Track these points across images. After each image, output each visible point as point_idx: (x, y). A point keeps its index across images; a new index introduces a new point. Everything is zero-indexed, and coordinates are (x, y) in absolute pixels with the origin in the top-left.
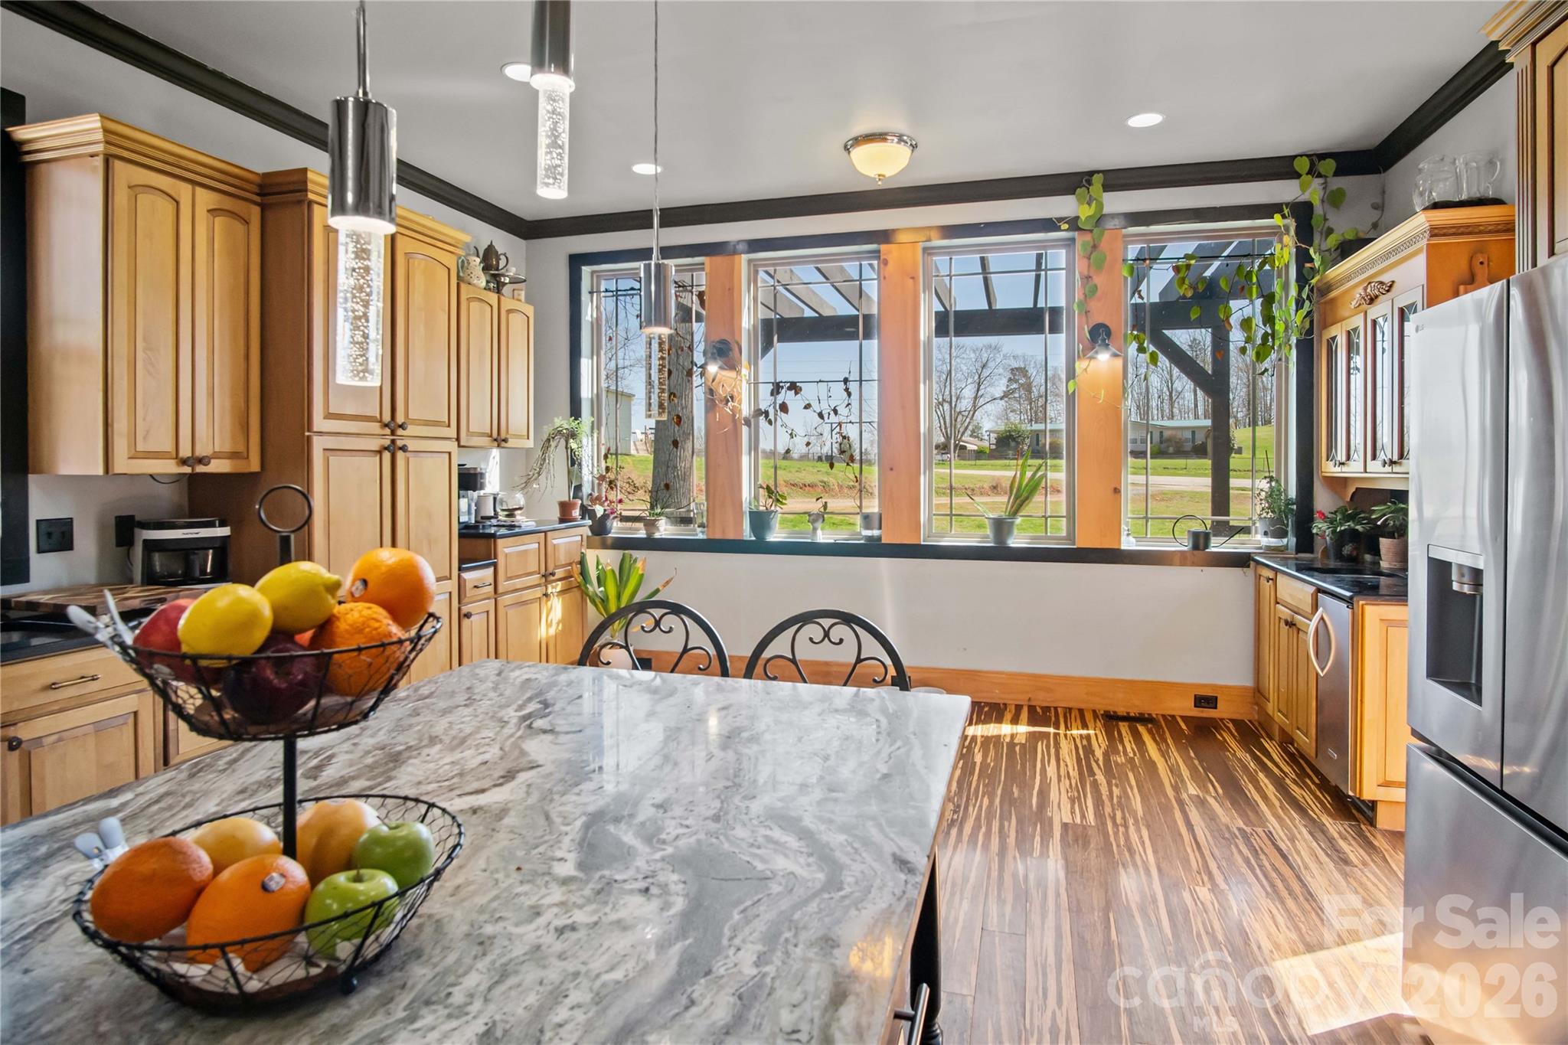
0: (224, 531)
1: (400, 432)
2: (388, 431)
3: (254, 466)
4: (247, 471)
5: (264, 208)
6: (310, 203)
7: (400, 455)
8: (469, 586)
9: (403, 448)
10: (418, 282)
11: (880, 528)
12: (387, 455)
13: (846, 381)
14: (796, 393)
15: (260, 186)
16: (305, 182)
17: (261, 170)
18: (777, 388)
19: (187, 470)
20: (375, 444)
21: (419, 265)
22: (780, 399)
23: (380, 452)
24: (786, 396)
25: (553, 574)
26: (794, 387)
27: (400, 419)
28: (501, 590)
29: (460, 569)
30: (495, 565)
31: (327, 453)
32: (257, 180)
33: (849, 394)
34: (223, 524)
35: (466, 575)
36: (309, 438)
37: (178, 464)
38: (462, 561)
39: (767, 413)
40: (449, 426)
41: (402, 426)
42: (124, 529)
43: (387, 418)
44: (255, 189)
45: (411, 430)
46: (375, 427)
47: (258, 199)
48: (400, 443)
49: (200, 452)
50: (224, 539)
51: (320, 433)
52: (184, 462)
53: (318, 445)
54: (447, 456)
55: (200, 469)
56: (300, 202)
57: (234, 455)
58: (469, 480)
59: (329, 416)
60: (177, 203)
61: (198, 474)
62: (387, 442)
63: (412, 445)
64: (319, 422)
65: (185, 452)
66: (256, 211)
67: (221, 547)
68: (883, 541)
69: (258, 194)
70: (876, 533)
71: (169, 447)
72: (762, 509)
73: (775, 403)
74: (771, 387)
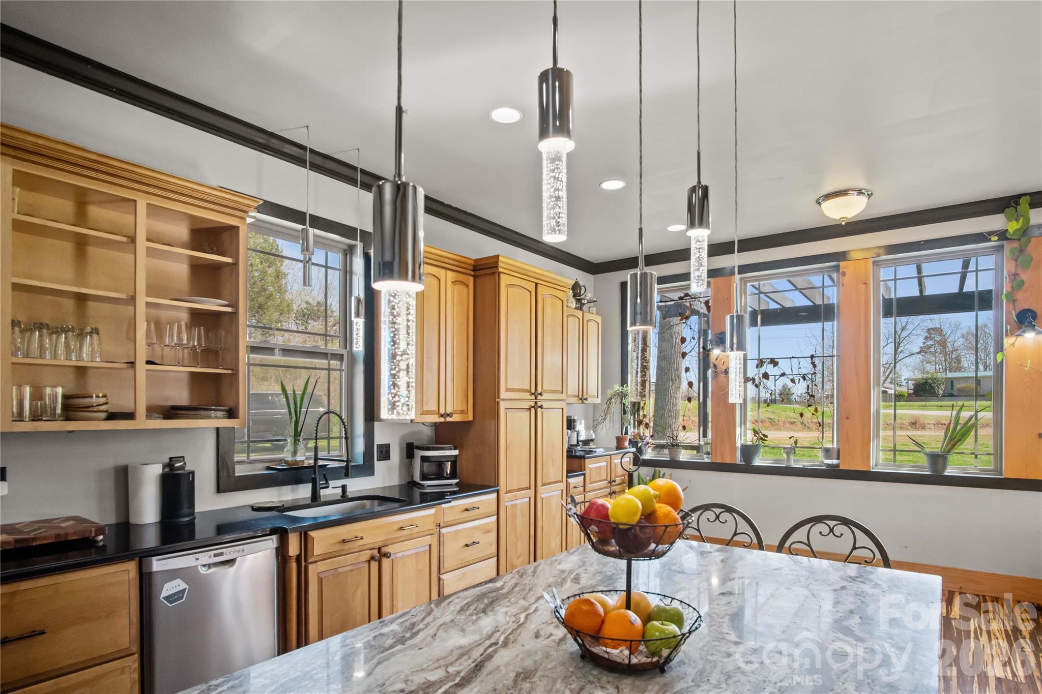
0: (455, 452)
1: (539, 397)
2: (533, 397)
3: (470, 418)
4: (467, 420)
5: (475, 277)
6: (499, 273)
7: (539, 410)
8: (572, 486)
9: (541, 407)
10: (548, 309)
11: (838, 458)
12: (533, 410)
13: (812, 357)
14: (774, 366)
15: (474, 266)
16: (497, 263)
17: (475, 258)
18: (761, 363)
19: (442, 420)
20: (527, 405)
21: (549, 301)
22: (763, 370)
23: (530, 409)
24: (769, 369)
25: (615, 481)
26: (774, 362)
27: (539, 391)
28: (587, 489)
29: (567, 477)
30: (584, 475)
31: (507, 410)
32: (472, 262)
33: (815, 366)
34: (455, 449)
35: (570, 480)
36: (498, 402)
37: (439, 417)
38: (568, 472)
39: (754, 380)
40: (562, 393)
41: (540, 394)
42: (410, 450)
43: (533, 390)
44: (472, 268)
45: (545, 396)
46: (527, 395)
47: (472, 273)
48: (539, 404)
49: (449, 411)
50: (456, 456)
51: (503, 400)
52: (442, 416)
53: (503, 405)
54: (561, 410)
55: (449, 419)
56: (494, 273)
57: (462, 412)
58: (571, 424)
59: (508, 390)
60: (439, 280)
61: (447, 422)
62: (533, 404)
63: (545, 405)
64: (503, 394)
65: (442, 411)
66: (471, 279)
67: (454, 461)
68: (841, 468)
69: (473, 271)
70: (835, 462)
71: (436, 409)
72: (749, 443)
73: (759, 374)
74: (756, 362)
